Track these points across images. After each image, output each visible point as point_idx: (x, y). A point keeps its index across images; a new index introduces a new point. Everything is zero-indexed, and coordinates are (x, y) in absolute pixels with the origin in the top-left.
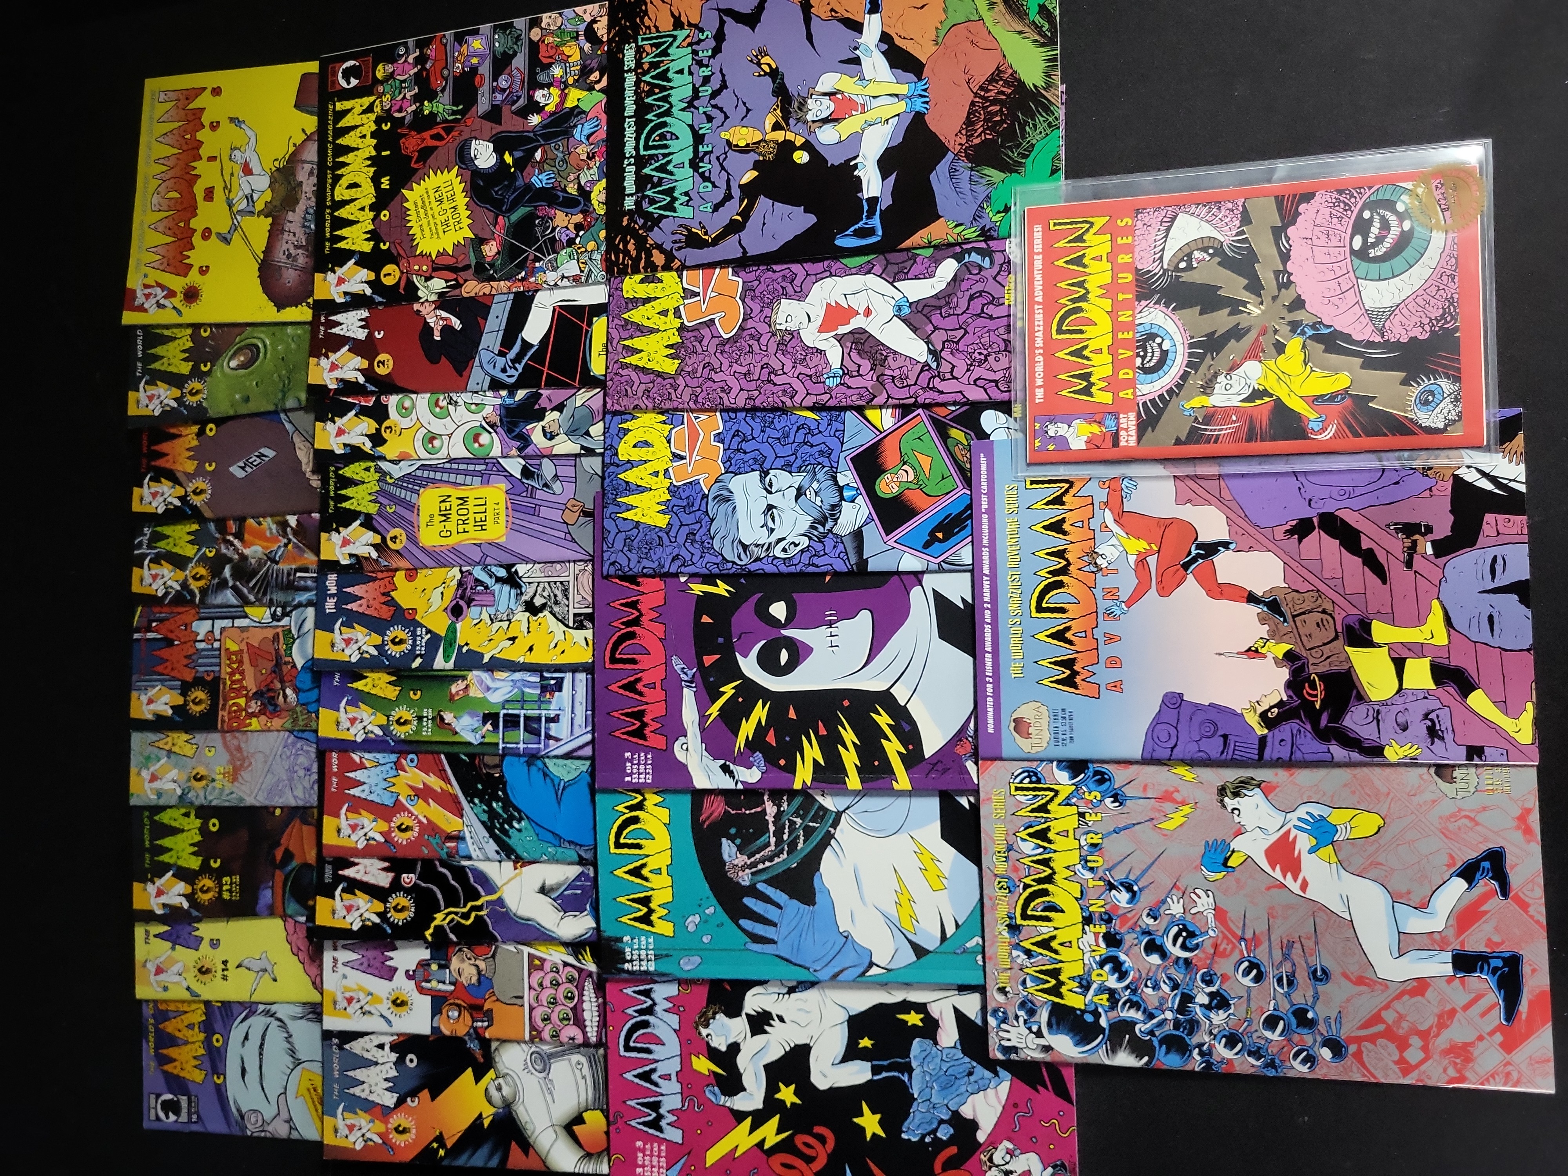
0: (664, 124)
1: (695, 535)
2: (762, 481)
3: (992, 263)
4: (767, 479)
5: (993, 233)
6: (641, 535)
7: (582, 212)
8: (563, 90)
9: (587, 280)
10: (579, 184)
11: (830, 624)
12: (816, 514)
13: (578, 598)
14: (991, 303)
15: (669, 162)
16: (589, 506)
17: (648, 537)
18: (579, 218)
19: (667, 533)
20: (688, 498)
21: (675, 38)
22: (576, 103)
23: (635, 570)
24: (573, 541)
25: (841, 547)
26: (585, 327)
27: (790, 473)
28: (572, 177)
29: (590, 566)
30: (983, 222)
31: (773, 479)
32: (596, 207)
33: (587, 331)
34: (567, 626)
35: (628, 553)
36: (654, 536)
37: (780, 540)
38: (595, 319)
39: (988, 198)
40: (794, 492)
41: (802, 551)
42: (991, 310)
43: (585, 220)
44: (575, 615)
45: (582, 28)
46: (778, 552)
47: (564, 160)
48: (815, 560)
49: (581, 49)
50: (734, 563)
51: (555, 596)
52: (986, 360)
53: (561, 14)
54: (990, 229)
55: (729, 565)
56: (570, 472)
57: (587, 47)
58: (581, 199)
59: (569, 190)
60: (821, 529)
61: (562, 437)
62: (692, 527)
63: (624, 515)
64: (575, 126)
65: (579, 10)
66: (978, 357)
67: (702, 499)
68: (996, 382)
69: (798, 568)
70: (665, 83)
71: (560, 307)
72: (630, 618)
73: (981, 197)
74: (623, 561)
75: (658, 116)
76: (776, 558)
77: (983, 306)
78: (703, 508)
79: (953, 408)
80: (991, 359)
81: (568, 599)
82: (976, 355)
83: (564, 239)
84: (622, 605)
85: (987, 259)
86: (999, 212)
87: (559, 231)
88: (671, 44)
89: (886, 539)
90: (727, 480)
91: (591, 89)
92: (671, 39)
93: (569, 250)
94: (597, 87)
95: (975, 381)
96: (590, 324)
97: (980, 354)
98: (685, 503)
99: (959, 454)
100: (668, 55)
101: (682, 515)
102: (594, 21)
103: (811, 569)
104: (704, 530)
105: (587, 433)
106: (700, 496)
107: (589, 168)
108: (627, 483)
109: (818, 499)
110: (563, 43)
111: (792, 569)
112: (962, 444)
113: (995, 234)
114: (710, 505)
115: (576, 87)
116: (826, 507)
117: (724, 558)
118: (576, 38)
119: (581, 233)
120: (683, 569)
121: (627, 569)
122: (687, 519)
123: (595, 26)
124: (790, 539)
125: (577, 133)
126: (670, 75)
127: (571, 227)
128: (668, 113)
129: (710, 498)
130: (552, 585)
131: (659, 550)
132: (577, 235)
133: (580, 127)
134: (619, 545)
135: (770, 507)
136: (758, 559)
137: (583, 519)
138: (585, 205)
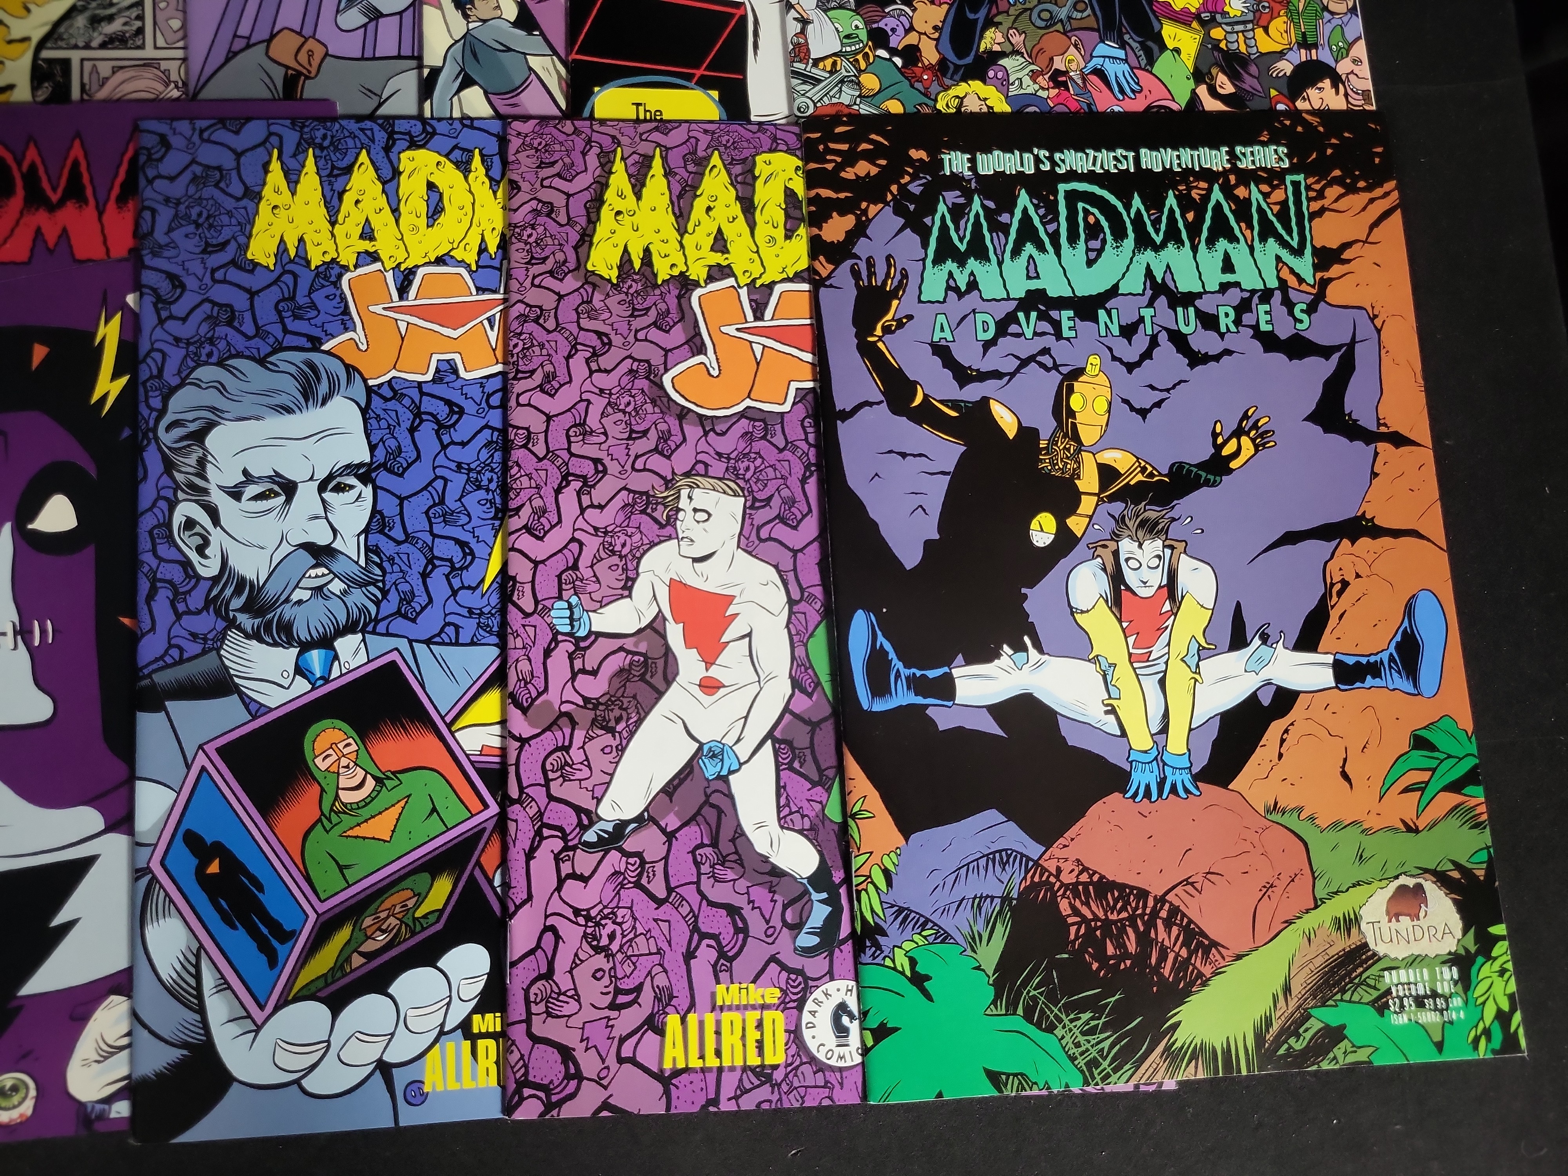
0: (1119, 234)
1: (230, 323)
2: (351, 469)
3: (808, 952)
4: (352, 481)
5: (869, 952)
6: (229, 204)
7: (943, 63)
8: (1197, 17)
9: (796, 74)
10: (1003, 55)
11: (23, 632)
12: (272, 590)
13: (105, 69)
14: (722, 954)
15: (1041, 248)
16: (311, 90)
17: (225, 219)
18: (930, 54)
19: (233, 263)
20: (313, 306)
21: (1298, 252)
22: (1170, 44)
23: (148, 193)
24: (231, 55)
25: (193, 648)
26: (699, 73)
27: (366, 531)
28: (1017, 39)
29: (176, 94)
30: (893, 929)
31: (354, 493)
32: (952, 92)
33: (688, 77)
34: (41, 45)
35: (187, 176)
36: (226, 234)
37: (213, 513)
38: (715, 94)
39: (944, 937)
40: (323, 537)
41: (187, 564)
42: (706, 954)
43: (926, 68)
44: (66, 63)
45: (1324, 55)
46: (186, 509)
47: (1051, 22)
48: (163, 595)
49: (1280, 55)
50: (163, 412)
51: (110, 18)
52: (597, 950)
53: (1353, 10)
54: (878, 947)
55: (156, 403)
56: (387, 44)
57: (1285, 67)
58: (969, 60)
59: (990, 34)
60: (237, 603)
61: (459, 26)
62: (248, 316)
63: (275, 166)
64: (1123, 45)
65: (1360, 50)
66: (605, 932)
67: (311, 338)
68: (549, 975)
69: (148, 558)
70: (1205, 234)
71: (743, 19)
72: (45, 185)
73: (946, 923)
74: (173, 162)
75: (1138, 222)
76: (172, 505)
77: (715, 937)
78: (290, 340)
79: (497, 882)
80: (600, 961)
81: (103, 46)
82: (610, 927)
83: (888, 24)
84: (76, 164)
85: (815, 940)
86: (913, 962)
87: (902, 13)
88: (1284, 244)
89: (210, 748)
90: (350, 392)
91: (1199, 75)
92: (1295, 244)
93: (863, 35)
94: (1202, 91)
95: (553, 929)
96: (705, 84)
97: (612, 937)
98: (301, 300)
99: (394, 899)
100: (1263, 239)
101: (274, 294)
102: (1337, 80)
103: (144, 586)
104: (239, 342)
105: (467, 82)
106: (317, 332)
107: (1034, 76)
108: (348, 170)
109: (305, 595)
110: (1293, 16)
111: (145, 543)
112: (418, 905)
113: (866, 958)
114: (298, 357)
115: (1202, 45)
116: (288, 612)
117: (173, 390)
118: (1305, 43)
119: (898, 61)
120: (149, 299)
121: (151, 173)
122: (265, 304)
123: (1327, 83)
124: (216, 536)
125: (1108, 48)
126: (1223, 244)
127: (912, 39)
128: (1143, 242)
129: (315, 357)
130: (134, 13)
131: (192, 245)
132: (893, 52)
133: (1121, 54)
134: (209, 155)
135: (289, 489)
136: (169, 466)
137: (278, 74)
138: (957, 67)
